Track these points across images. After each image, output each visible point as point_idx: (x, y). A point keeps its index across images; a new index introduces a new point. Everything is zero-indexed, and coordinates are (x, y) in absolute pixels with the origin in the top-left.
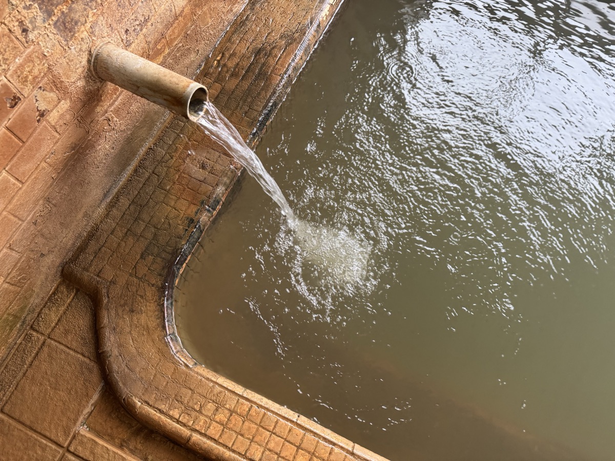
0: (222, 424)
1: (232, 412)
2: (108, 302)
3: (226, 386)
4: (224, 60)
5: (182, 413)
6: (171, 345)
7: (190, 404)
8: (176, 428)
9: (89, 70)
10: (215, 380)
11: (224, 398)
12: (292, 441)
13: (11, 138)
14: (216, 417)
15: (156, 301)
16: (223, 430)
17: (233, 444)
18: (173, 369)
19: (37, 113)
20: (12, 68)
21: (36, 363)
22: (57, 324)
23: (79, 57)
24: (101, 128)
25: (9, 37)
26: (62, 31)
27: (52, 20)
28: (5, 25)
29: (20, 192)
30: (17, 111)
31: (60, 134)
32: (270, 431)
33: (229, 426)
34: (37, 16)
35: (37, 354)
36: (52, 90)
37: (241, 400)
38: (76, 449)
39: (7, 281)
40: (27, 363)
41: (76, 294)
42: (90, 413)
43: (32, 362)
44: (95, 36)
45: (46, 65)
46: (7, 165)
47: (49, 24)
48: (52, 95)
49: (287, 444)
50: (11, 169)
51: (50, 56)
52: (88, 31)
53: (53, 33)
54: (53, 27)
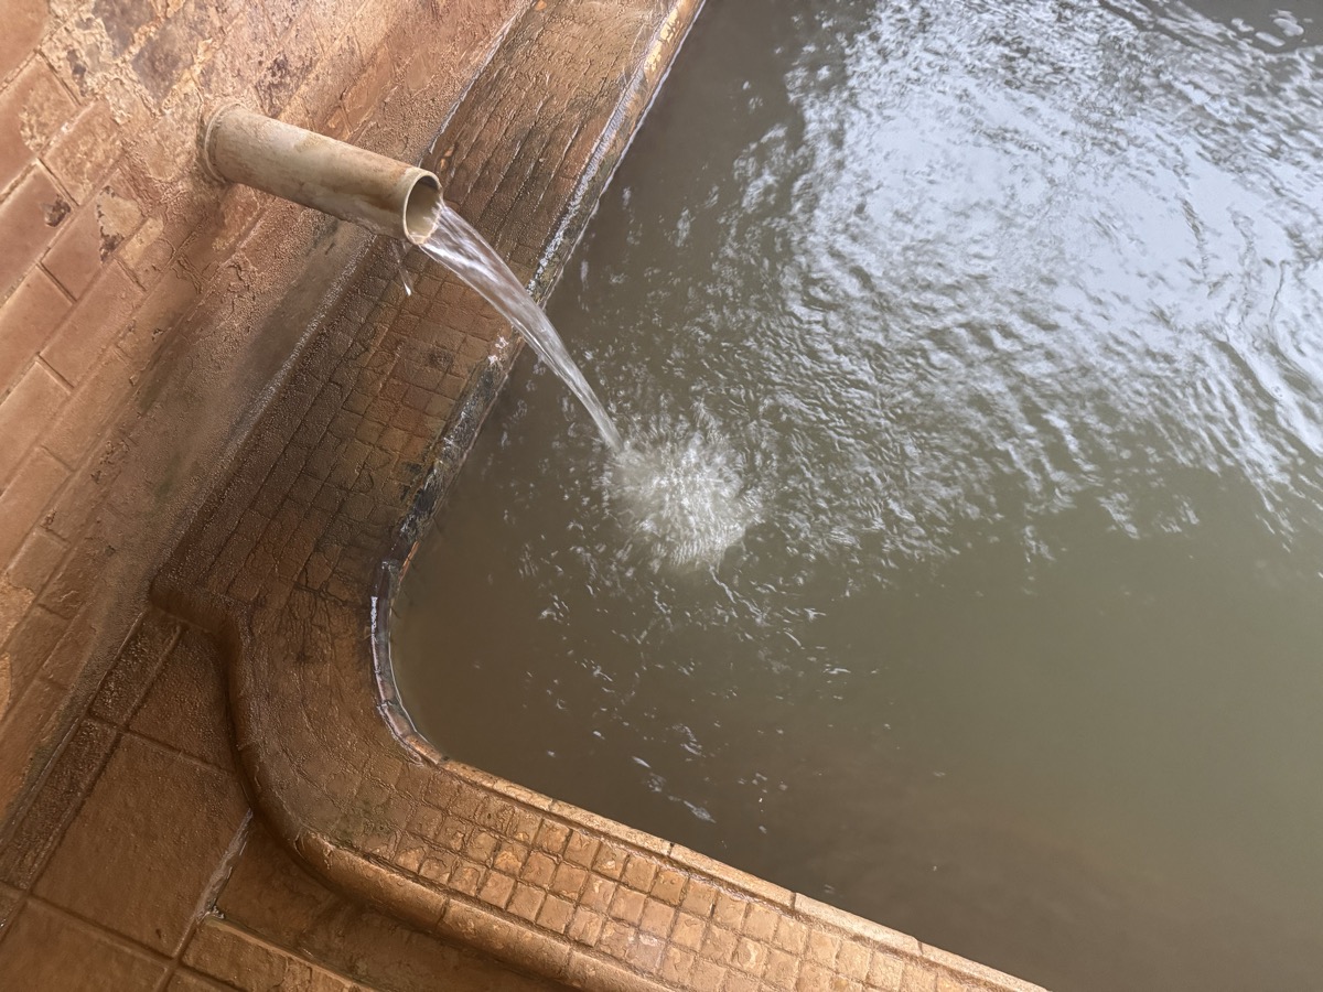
0: (512, 875)
1: (531, 847)
2: (251, 644)
3: (513, 795)
4: (461, 156)
5: (426, 858)
6: (391, 721)
7: (441, 839)
8: (413, 891)
9: (200, 159)
10: (489, 785)
11: (511, 820)
12: (662, 897)
13: (51, 289)
14: (498, 860)
15: (354, 635)
16: (515, 887)
17: (538, 914)
18: (399, 770)
19: (102, 242)
20: (55, 142)
21: (101, 785)
22: (144, 701)
23: (180, 133)
24: (225, 285)
25: (50, 80)
26: (147, 75)
27: (130, 53)
28: (43, 55)
29: (68, 407)
30: (62, 233)
31: (144, 290)
32: (615, 880)
33: (526, 878)
34: (101, 43)
35: (103, 768)
36: (128, 197)
37: (549, 822)
38: (198, 959)
39: (41, 601)
40: (83, 786)
41: (180, 637)
42: (225, 883)
43: (94, 785)
44: (210, 92)
45: (118, 143)
46: (43, 348)
47: (124, 61)
48: (129, 206)
49: (653, 903)
50: (50, 353)
51: (125, 125)
52: (196, 79)
53: (131, 79)
54: (130, 67)
